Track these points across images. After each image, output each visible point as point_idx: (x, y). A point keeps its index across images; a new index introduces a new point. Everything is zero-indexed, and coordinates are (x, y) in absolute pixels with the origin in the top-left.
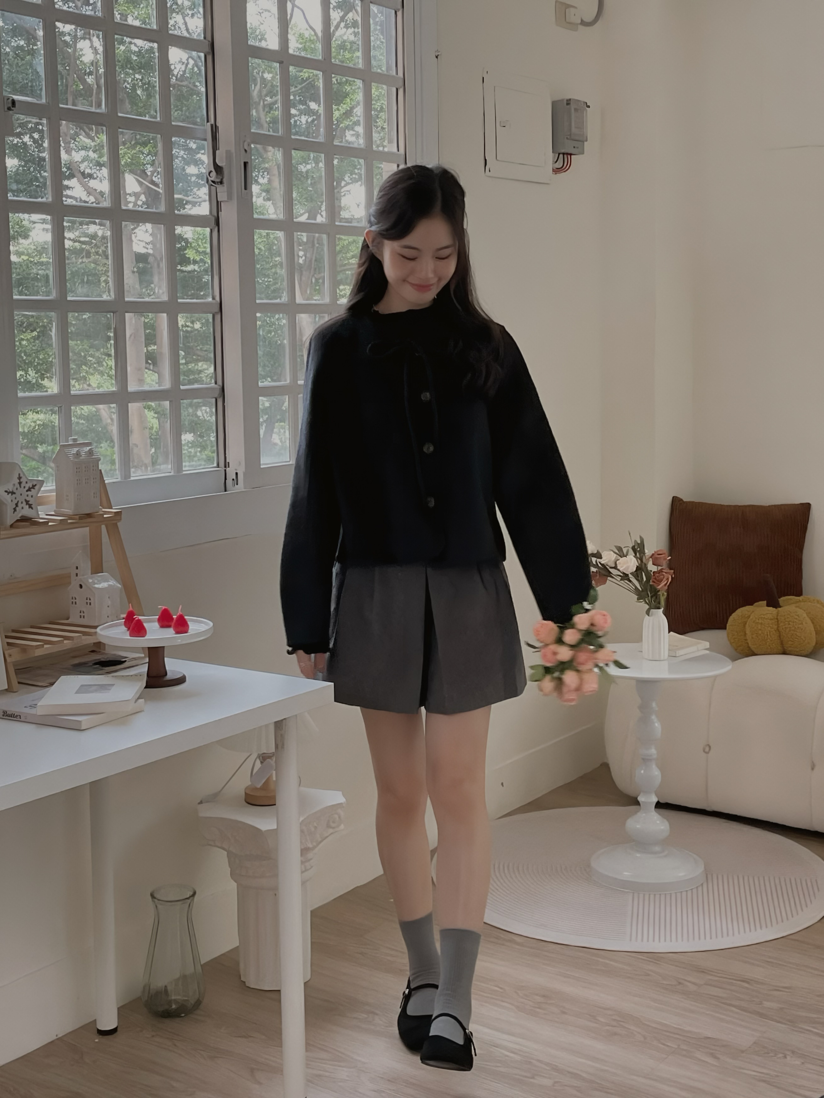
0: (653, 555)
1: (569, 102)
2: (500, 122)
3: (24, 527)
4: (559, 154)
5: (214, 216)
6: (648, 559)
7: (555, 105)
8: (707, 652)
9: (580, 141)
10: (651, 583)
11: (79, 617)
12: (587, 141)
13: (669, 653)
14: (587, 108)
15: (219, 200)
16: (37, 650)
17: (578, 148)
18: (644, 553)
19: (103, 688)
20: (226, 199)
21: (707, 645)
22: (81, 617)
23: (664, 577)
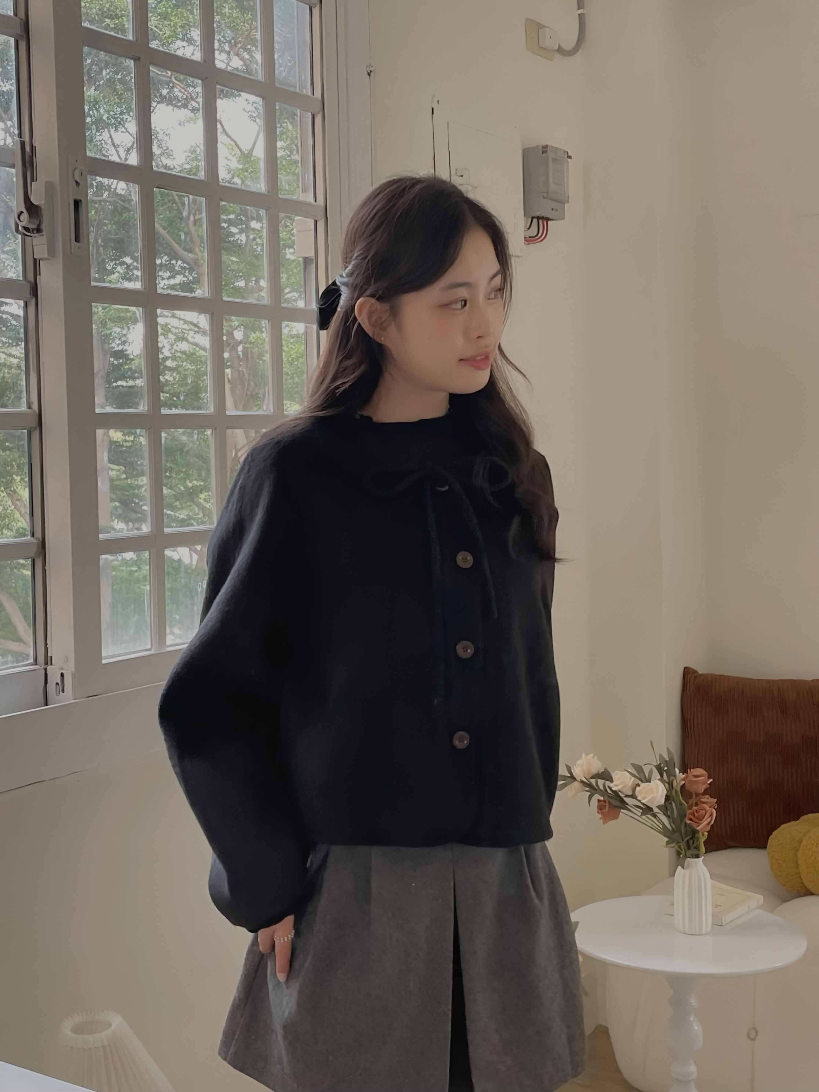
1: (545, 149)
2: (456, 169)
4: (533, 218)
5: (30, 282)
7: (526, 153)
8: (762, 913)
9: (560, 201)
12: (568, 202)
14: (569, 160)
15: (36, 257)
17: (557, 210)
18: (675, 776)
20: (47, 256)
21: (760, 899)
23: (706, 811)
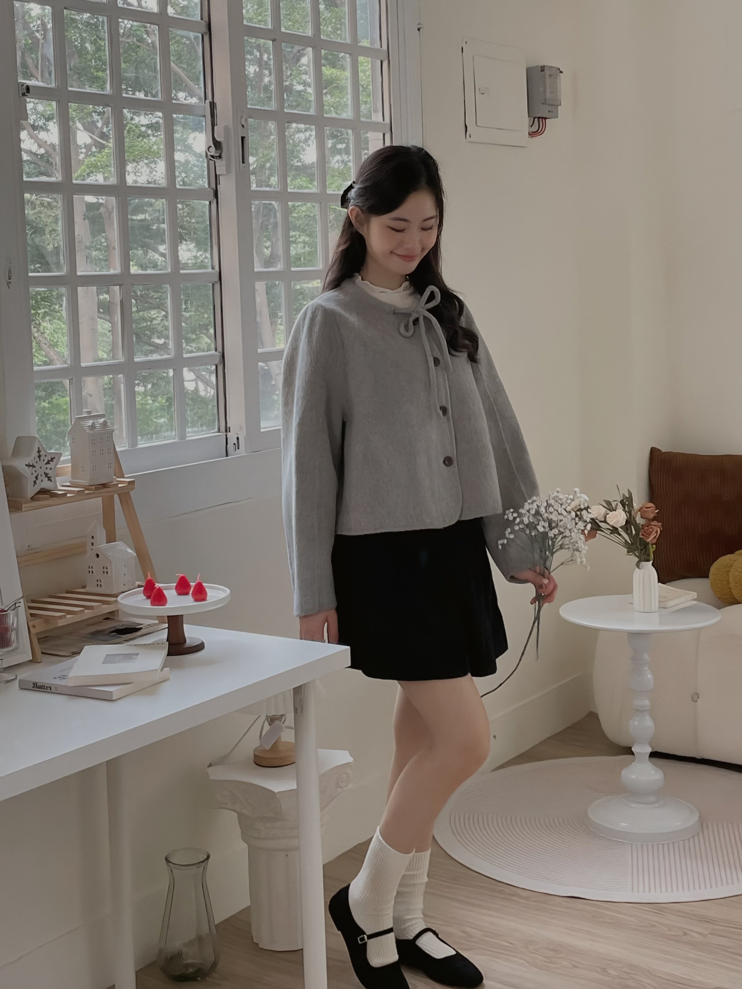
0: (641, 508)
1: (543, 68)
2: (479, 89)
3: (44, 499)
4: (534, 118)
5: (213, 189)
6: (637, 512)
7: (530, 71)
8: (695, 602)
9: (554, 105)
10: (641, 537)
11: (96, 585)
12: (560, 105)
13: (659, 605)
14: (561, 74)
15: (218, 173)
16: (60, 621)
17: (552, 112)
18: (633, 507)
19: (128, 657)
20: (225, 173)
21: (695, 595)
22: (98, 586)
23: (653, 530)
